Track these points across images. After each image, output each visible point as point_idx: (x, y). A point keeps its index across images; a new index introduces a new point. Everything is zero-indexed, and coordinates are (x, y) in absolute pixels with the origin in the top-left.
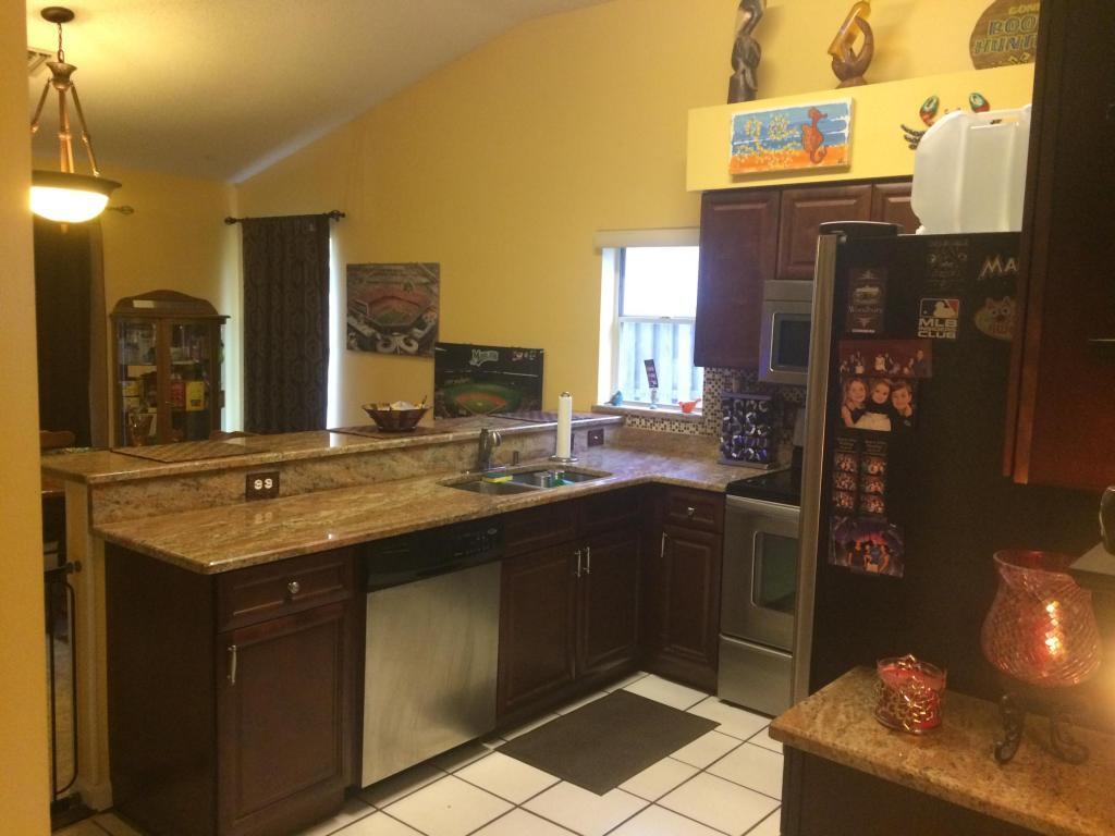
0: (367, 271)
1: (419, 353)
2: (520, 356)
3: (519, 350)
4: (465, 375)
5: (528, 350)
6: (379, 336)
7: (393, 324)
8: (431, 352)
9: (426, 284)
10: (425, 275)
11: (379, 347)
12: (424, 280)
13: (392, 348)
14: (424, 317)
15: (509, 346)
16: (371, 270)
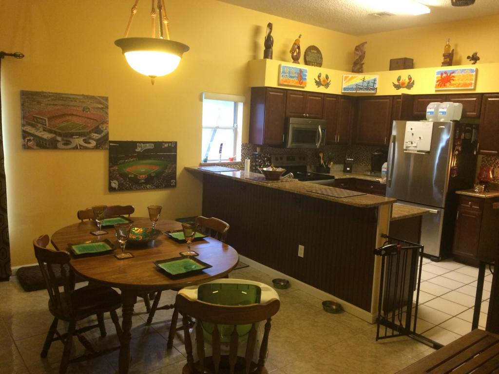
0: (45, 97)
1: (97, 148)
2: (166, 145)
3: (166, 143)
4: (132, 157)
5: (171, 142)
6: (59, 139)
7: (73, 131)
8: (107, 146)
9: (102, 108)
10: (100, 103)
11: (60, 145)
12: (100, 106)
13: (73, 145)
14: (100, 127)
15: (161, 141)
16: (50, 96)
